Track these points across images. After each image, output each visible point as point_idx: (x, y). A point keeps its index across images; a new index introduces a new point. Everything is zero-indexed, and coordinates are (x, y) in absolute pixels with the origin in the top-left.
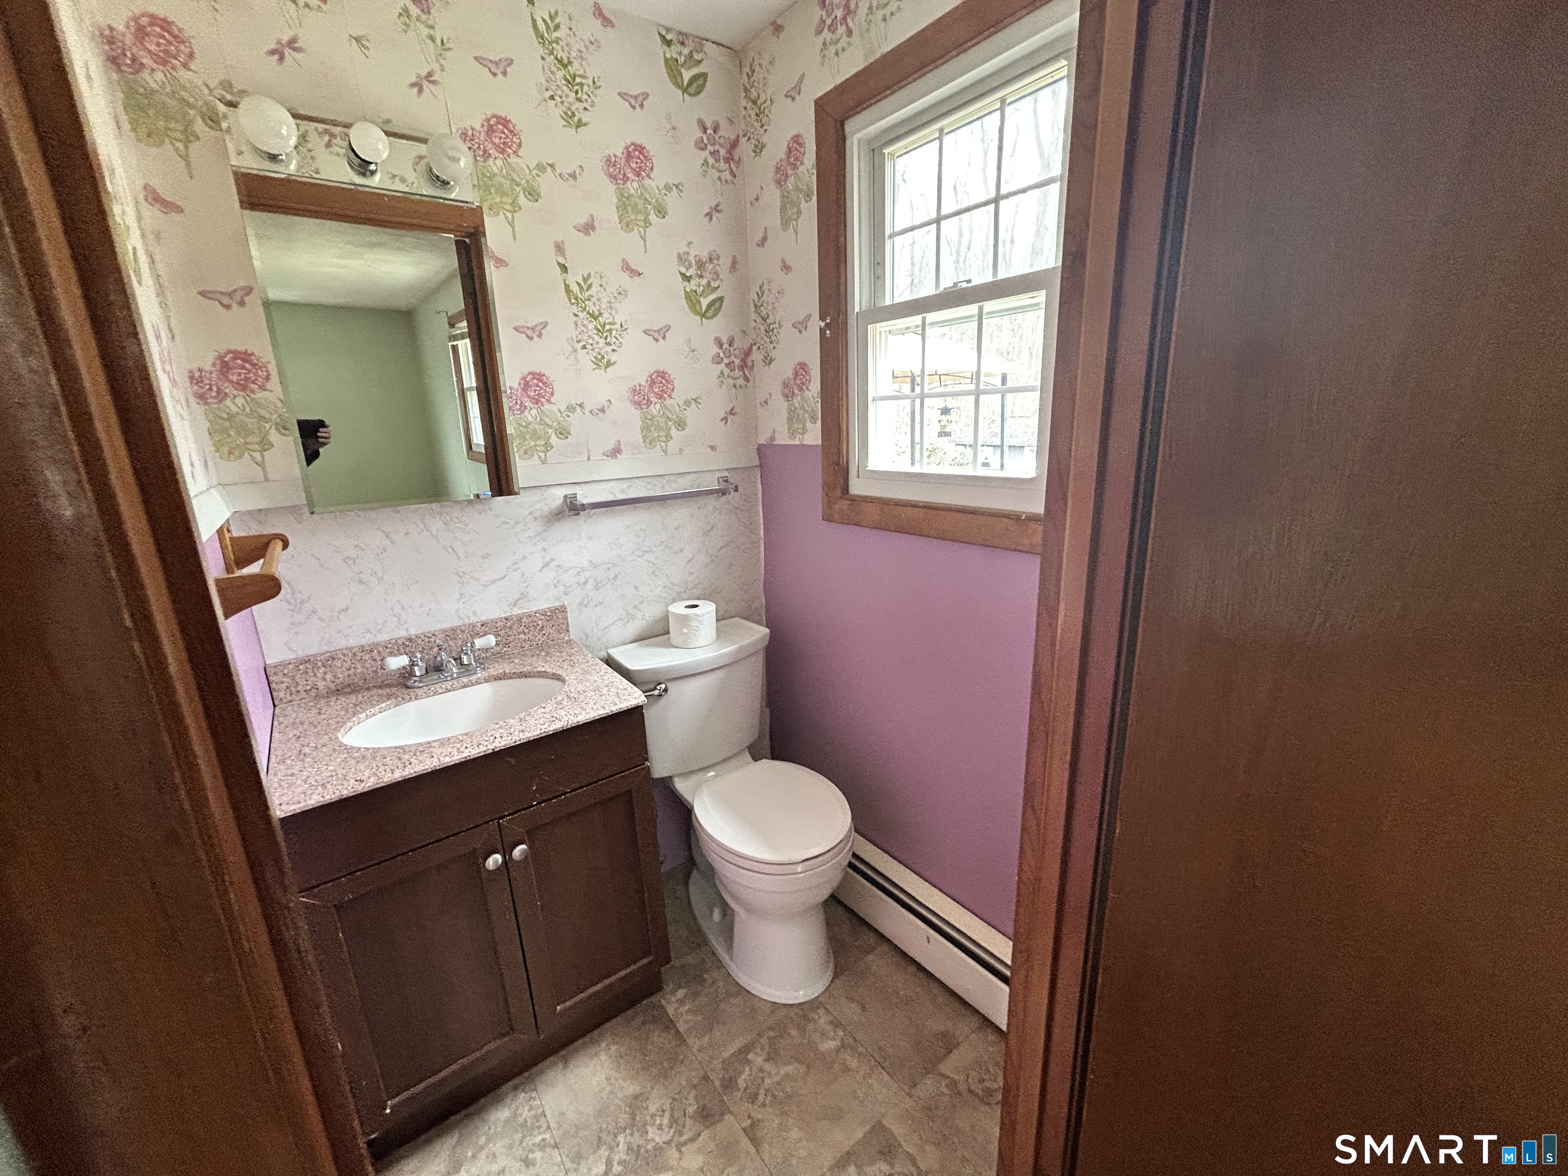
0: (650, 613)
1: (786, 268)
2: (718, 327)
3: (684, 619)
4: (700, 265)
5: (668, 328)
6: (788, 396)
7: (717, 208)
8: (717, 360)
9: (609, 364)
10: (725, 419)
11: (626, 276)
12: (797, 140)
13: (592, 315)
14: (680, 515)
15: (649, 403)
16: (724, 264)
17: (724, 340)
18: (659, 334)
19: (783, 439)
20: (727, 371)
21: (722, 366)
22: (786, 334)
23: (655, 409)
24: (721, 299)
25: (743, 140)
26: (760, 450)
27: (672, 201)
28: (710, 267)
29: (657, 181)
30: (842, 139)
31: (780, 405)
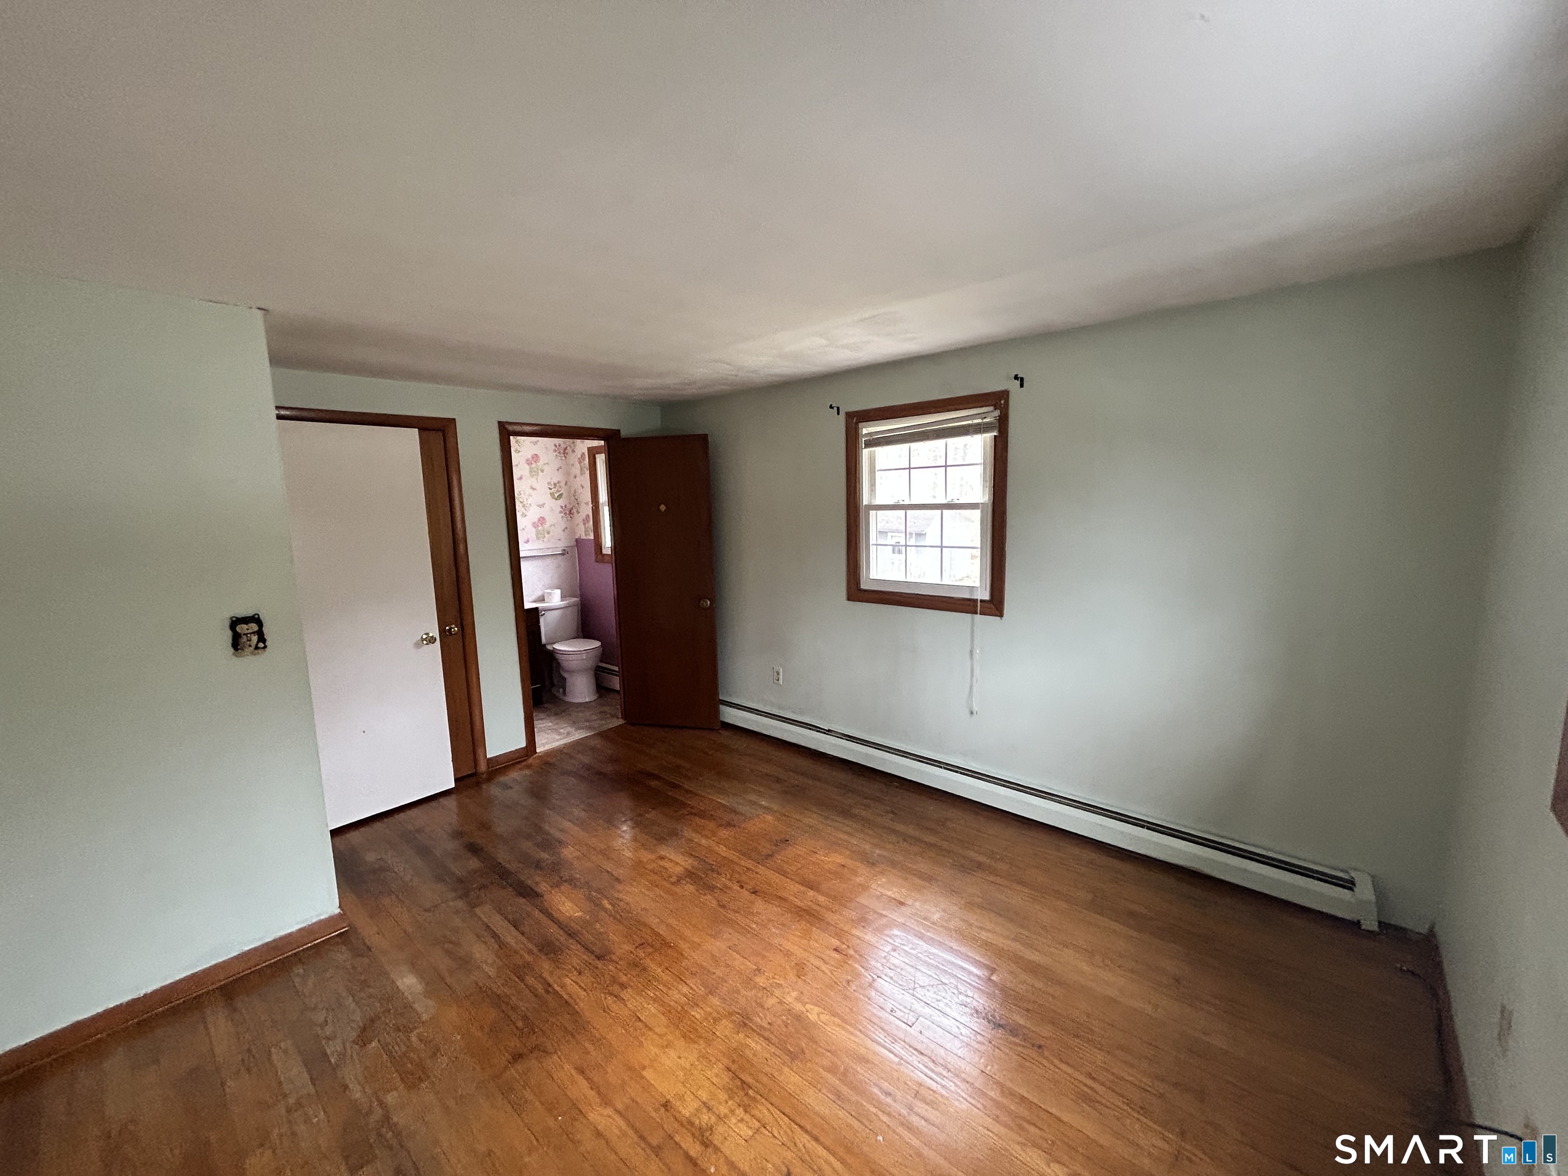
0: (539, 593)
1: (583, 487)
2: (561, 502)
3: (550, 594)
4: (555, 484)
5: (544, 504)
6: (584, 524)
7: (560, 468)
8: (561, 512)
9: (526, 516)
10: (564, 530)
11: (531, 490)
12: (583, 454)
13: (521, 502)
14: (548, 561)
15: (538, 526)
16: (563, 484)
17: (563, 506)
18: (541, 506)
19: (583, 537)
20: (564, 516)
21: (562, 514)
22: (583, 505)
23: (540, 528)
24: (562, 494)
25: (569, 448)
26: (577, 540)
27: (545, 467)
28: (558, 485)
29: (540, 464)
30: (595, 458)
31: (582, 527)
